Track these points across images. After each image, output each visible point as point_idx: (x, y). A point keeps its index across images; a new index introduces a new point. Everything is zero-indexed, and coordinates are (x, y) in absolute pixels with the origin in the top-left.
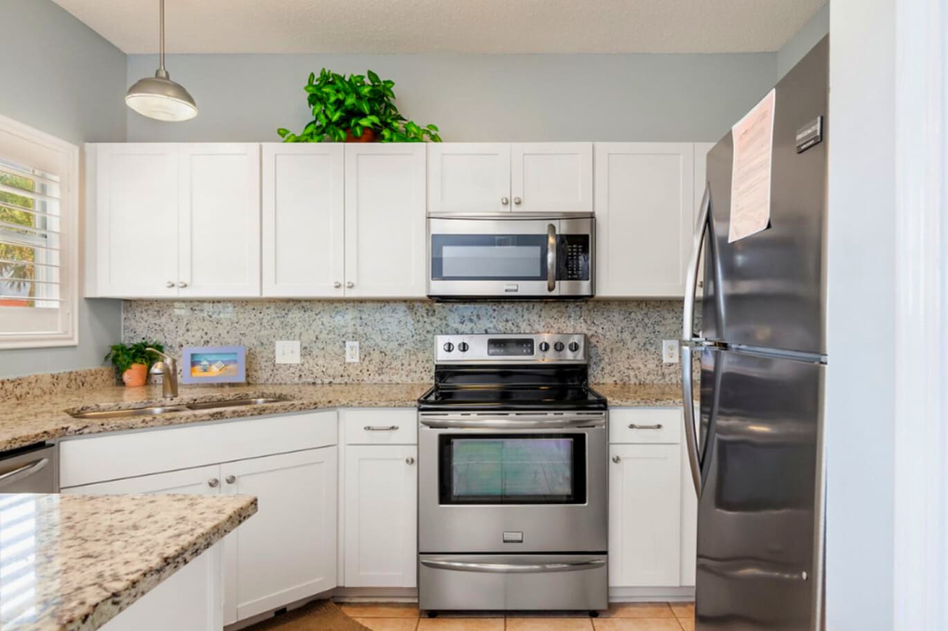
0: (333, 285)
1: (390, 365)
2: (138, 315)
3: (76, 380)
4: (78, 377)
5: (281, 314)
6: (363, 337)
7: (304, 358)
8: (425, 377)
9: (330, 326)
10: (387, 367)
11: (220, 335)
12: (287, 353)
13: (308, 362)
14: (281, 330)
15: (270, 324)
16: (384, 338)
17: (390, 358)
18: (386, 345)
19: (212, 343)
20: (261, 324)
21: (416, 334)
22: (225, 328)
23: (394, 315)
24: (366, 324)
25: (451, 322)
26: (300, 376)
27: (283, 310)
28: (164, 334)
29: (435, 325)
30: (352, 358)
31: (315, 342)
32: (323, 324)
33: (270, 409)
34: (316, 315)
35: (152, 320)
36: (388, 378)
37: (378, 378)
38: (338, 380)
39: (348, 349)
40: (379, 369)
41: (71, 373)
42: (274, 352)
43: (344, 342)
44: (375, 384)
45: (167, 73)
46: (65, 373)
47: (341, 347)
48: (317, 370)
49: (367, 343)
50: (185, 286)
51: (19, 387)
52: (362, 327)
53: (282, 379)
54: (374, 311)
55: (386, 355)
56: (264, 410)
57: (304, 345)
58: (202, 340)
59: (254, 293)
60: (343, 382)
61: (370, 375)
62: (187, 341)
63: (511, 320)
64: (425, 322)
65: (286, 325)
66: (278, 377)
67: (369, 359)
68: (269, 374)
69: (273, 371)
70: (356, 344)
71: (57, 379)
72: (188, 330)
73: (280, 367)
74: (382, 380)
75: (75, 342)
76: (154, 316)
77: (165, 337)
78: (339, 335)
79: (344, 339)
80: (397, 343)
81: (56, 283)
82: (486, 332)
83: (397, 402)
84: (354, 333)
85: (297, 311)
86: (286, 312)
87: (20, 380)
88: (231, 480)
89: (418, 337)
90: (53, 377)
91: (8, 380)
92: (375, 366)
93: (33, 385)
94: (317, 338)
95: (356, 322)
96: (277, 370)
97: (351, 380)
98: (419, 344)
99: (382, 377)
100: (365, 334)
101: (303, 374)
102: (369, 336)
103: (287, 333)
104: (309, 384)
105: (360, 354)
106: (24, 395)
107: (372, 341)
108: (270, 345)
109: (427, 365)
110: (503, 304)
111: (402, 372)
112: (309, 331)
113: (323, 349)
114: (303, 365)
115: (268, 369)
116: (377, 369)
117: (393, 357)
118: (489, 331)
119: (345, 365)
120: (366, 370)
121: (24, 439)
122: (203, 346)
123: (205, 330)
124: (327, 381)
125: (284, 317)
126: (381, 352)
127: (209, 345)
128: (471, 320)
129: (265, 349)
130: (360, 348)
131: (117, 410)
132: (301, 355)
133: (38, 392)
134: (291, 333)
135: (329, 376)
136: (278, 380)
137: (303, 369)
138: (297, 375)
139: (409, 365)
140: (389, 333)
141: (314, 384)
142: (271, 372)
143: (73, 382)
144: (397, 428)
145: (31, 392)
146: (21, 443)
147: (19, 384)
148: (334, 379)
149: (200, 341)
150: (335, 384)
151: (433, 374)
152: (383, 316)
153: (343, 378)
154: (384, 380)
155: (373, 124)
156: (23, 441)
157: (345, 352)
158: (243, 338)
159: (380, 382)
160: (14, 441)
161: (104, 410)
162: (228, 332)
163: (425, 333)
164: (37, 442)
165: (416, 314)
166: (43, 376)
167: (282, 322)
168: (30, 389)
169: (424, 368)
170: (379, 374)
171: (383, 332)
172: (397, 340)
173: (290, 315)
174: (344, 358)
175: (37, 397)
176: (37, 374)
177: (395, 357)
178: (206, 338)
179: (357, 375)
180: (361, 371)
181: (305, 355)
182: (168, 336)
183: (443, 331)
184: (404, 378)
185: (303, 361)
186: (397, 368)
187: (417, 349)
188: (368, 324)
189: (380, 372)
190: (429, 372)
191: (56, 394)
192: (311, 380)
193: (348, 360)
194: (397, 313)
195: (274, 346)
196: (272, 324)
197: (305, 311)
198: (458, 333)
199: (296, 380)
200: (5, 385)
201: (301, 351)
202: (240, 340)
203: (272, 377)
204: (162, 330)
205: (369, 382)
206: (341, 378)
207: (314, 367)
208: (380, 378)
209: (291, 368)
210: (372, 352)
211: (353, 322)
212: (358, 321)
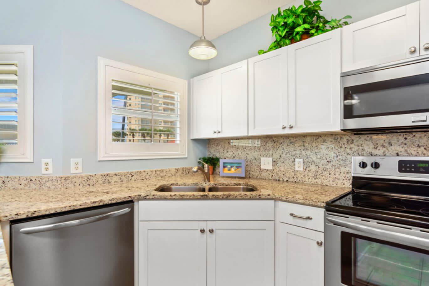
0: (282, 127)
1: (322, 173)
2: (212, 145)
3: (185, 171)
4: (186, 170)
5: (264, 144)
6: (305, 157)
7: (274, 167)
8: (346, 183)
9: (287, 150)
10: (320, 175)
11: (239, 154)
12: (266, 163)
13: (276, 169)
14: (263, 152)
15: (259, 149)
16: (318, 157)
17: (322, 169)
18: (319, 161)
19: (236, 158)
20: (255, 149)
21: (340, 155)
22: (240, 151)
23: (324, 144)
24: (307, 149)
25: (366, 148)
26: (272, 176)
27: (265, 142)
28: (219, 154)
29: (353, 149)
30: (299, 168)
31: (279, 159)
32: (283, 149)
33: (233, 196)
34: (280, 144)
35: (216, 148)
36: (320, 182)
37: (314, 181)
38: (291, 180)
39: (296, 163)
40: (315, 176)
41: (184, 168)
42: (260, 163)
43: (295, 159)
44: (312, 184)
45: (205, 37)
46: (181, 168)
47: (293, 162)
48: (281, 173)
49: (308, 160)
50: (219, 132)
51: (162, 173)
52: (305, 151)
53: (264, 177)
54: (312, 141)
55: (319, 168)
56: (229, 196)
57: (274, 160)
58: (232, 156)
59: (245, 134)
60: (294, 181)
61: (309, 178)
62: (227, 156)
63: (423, 146)
64: (346, 148)
65: (266, 150)
66: (262, 175)
67: (309, 169)
68: (258, 174)
69: (260, 172)
70: (301, 160)
71: (178, 170)
72: (227, 152)
73: (263, 171)
74: (317, 182)
75: (186, 156)
76: (217, 146)
77: (220, 155)
78: (292, 155)
79: (294, 157)
80: (326, 161)
81: (178, 134)
82: (398, 155)
83: (310, 202)
84: (300, 154)
85: (271, 143)
86: (266, 143)
87: (163, 170)
88: (211, 231)
89: (341, 157)
90: (176, 169)
91: (158, 170)
92: (312, 174)
93: (168, 172)
94: (280, 156)
95: (301, 148)
96: (262, 172)
97: (298, 180)
98: (342, 162)
99: (317, 180)
100: (307, 155)
101: (273, 175)
102: (308, 156)
103: (266, 154)
104: (276, 180)
105: (303, 166)
106: (164, 176)
107: (310, 159)
108: (259, 159)
109: (348, 176)
110: (414, 134)
111: (330, 179)
112: (276, 153)
113: (284, 162)
114: (273, 170)
115: (258, 171)
116: (313, 175)
117: (323, 169)
118: (400, 154)
119: (295, 172)
120: (307, 176)
121: (118, 199)
122: (233, 159)
123: (233, 152)
124: (285, 180)
125: (265, 145)
126: (316, 166)
127: (235, 159)
128: (383, 146)
129: (256, 161)
130: (304, 163)
131: (184, 186)
132: (273, 165)
133: (170, 175)
134: (268, 154)
135: (287, 177)
136: (262, 177)
137: (274, 172)
138: (271, 175)
139: (335, 174)
140: (321, 154)
141: (279, 180)
142: (259, 173)
143: (185, 172)
144: (311, 219)
145: (167, 175)
146: (116, 201)
147: (162, 172)
148: (289, 179)
149: (231, 157)
150: (290, 182)
151: (351, 181)
152: (317, 144)
153: (294, 179)
154: (318, 182)
155: (305, 29)
156: (118, 200)
157: (295, 164)
158: (247, 156)
159: (316, 183)
160: (113, 200)
161: (179, 186)
162: (242, 153)
163: (346, 155)
164: (125, 201)
165: (339, 142)
166: (172, 169)
167: (264, 148)
168: (167, 174)
169: (345, 177)
170: (315, 179)
171: (317, 153)
172: (327, 159)
173: (268, 145)
174: (295, 168)
175: (170, 177)
176: (169, 168)
177: (325, 169)
178: (234, 155)
179: (302, 178)
180: (304, 176)
181: (275, 165)
182: (221, 154)
183: (360, 153)
184: (331, 182)
185: (273, 168)
186: (326, 176)
187: (340, 165)
188: (308, 149)
189: (315, 177)
190: (349, 180)
191: (177, 176)
192: (277, 178)
193: (297, 169)
194: (326, 142)
195: (260, 160)
196: (260, 149)
197: (274, 142)
198: (372, 155)
199: (270, 177)
200: (157, 172)
201: (273, 163)
202: (246, 156)
203: (260, 175)
204: (219, 152)
205: (309, 182)
206: (293, 179)
207: (279, 172)
208: (315, 181)
209: (268, 171)
210: (310, 165)
211: (300, 148)
212: (303, 148)
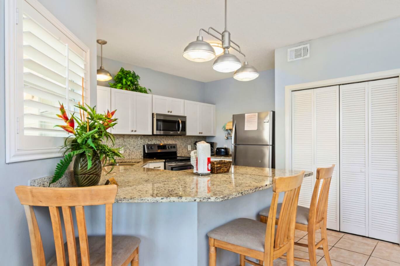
1: (132, 153)
8: (140, 156)
18: (130, 148)
23: (132, 139)
25: (146, 141)
29: (142, 142)
55: (130, 151)
84: (122, 144)
92: (128, 154)
99: (130, 157)
100: (125, 145)
105: (124, 151)
107: (127, 147)
109: (141, 153)
120: (125, 155)
139: (136, 153)
144: (160, 167)
152: (129, 139)
163: (140, 144)
165: (138, 139)
171: (129, 144)
172: (134, 146)
184: (135, 157)
187: (138, 149)
188: (126, 142)
210: (127, 150)
211: (122, 141)
212: (123, 141)
